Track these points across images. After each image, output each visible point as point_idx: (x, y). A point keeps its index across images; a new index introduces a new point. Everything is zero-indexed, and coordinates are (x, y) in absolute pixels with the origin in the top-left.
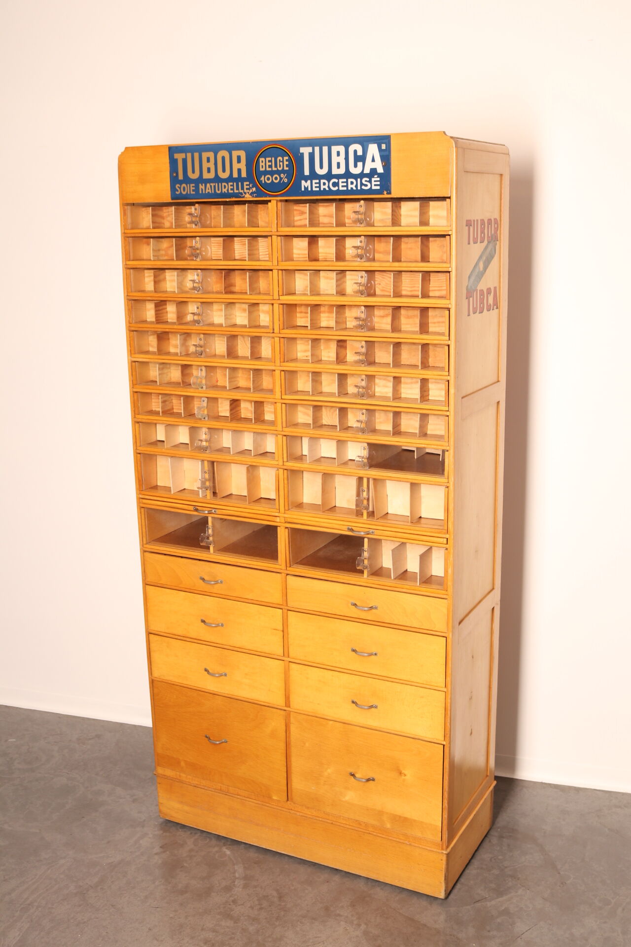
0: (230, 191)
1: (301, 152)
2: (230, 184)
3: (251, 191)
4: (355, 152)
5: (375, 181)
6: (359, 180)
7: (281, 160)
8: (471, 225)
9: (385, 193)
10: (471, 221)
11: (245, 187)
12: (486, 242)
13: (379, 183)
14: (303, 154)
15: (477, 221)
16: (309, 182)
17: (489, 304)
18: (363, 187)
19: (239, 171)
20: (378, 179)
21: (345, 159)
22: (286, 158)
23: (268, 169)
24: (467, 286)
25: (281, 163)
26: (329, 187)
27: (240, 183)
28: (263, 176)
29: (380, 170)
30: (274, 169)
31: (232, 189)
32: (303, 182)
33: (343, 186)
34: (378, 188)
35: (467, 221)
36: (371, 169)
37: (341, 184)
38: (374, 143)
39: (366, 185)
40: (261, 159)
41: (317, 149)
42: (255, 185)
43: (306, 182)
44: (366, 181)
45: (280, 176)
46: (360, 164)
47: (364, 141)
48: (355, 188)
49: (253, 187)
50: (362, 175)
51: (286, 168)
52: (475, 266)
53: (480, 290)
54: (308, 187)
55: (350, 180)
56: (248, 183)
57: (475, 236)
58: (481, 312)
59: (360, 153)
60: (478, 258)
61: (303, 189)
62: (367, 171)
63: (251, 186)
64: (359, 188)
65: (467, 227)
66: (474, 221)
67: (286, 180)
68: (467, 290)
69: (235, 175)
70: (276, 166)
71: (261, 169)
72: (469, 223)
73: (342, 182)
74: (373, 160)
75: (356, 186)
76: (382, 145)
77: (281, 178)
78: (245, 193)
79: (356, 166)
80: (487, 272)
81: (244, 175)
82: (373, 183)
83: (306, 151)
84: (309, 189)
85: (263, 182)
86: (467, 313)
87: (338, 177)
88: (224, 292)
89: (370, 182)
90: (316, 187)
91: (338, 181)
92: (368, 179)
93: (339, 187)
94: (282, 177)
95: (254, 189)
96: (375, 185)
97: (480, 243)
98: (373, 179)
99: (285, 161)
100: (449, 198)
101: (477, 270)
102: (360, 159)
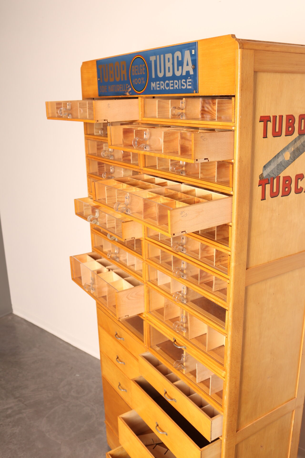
0: (121, 91)
1: (150, 60)
2: (120, 85)
3: (129, 90)
4: (178, 57)
5: (189, 82)
6: (180, 81)
7: (142, 67)
8: (270, 121)
9: (195, 92)
10: (269, 117)
11: (127, 87)
12: (296, 134)
13: (190, 83)
14: (151, 61)
15: (281, 117)
16: (155, 83)
17: (299, 187)
18: (182, 87)
19: (124, 75)
20: (190, 80)
21: (172, 64)
22: (144, 65)
23: (136, 74)
24: (262, 175)
25: (142, 69)
26: (164, 87)
27: (124, 85)
28: (134, 80)
29: (192, 73)
30: (139, 74)
31: (121, 89)
32: (152, 83)
33: (172, 86)
34: (190, 87)
35: (261, 117)
36: (186, 71)
37: (171, 85)
38: (188, 50)
39: (184, 86)
40: (133, 67)
41: (158, 56)
42: (131, 87)
43: (153, 83)
44: (184, 82)
45: (141, 79)
46: (180, 68)
47: (182, 48)
48: (178, 88)
49: (130, 88)
50: (181, 77)
51: (144, 73)
52: (275, 156)
53: (284, 177)
54: (154, 87)
55: (176, 81)
56: (127, 85)
57: (277, 130)
58: (286, 194)
59: (180, 59)
60: (282, 149)
61: (152, 89)
62: (184, 74)
63: (129, 87)
64: (180, 88)
65: (262, 123)
66: (275, 117)
67: (144, 82)
68: (260, 178)
69: (122, 79)
70: (139, 72)
71: (133, 74)
72: (265, 120)
73: (172, 83)
74: (188, 65)
75: (179, 86)
76: (192, 50)
77: (142, 81)
78: (127, 92)
79: (178, 70)
80: (296, 160)
81: (126, 79)
82: (188, 83)
83: (152, 59)
84: (155, 89)
85: (134, 84)
86: (261, 198)
87: (169, 79)
88: (122, 160)
89: (186, 82)
90: (158, 87)
91: (169, 82)
92: (184, 80)
93: (169, 87)
94: (142, 79)
95: (130, 89)
96: (189, 85)
97: (286, 136)
98: (188, 80)
99: (143, 67)
100: (234, 96)
101: (280, 159)
102: (180, 63)
